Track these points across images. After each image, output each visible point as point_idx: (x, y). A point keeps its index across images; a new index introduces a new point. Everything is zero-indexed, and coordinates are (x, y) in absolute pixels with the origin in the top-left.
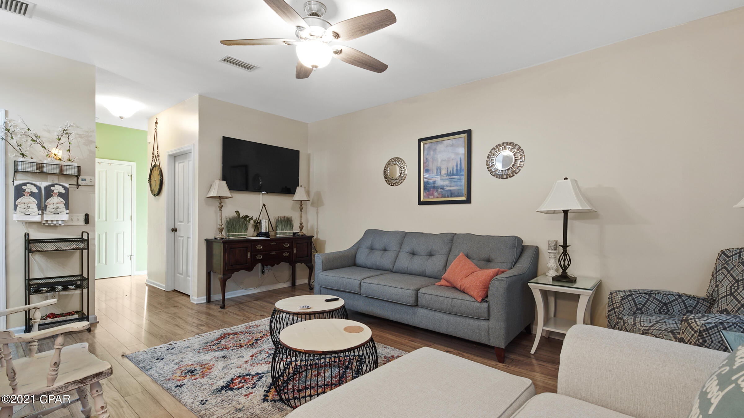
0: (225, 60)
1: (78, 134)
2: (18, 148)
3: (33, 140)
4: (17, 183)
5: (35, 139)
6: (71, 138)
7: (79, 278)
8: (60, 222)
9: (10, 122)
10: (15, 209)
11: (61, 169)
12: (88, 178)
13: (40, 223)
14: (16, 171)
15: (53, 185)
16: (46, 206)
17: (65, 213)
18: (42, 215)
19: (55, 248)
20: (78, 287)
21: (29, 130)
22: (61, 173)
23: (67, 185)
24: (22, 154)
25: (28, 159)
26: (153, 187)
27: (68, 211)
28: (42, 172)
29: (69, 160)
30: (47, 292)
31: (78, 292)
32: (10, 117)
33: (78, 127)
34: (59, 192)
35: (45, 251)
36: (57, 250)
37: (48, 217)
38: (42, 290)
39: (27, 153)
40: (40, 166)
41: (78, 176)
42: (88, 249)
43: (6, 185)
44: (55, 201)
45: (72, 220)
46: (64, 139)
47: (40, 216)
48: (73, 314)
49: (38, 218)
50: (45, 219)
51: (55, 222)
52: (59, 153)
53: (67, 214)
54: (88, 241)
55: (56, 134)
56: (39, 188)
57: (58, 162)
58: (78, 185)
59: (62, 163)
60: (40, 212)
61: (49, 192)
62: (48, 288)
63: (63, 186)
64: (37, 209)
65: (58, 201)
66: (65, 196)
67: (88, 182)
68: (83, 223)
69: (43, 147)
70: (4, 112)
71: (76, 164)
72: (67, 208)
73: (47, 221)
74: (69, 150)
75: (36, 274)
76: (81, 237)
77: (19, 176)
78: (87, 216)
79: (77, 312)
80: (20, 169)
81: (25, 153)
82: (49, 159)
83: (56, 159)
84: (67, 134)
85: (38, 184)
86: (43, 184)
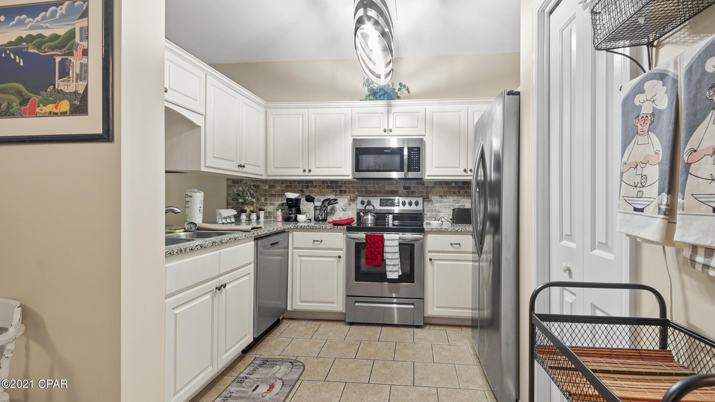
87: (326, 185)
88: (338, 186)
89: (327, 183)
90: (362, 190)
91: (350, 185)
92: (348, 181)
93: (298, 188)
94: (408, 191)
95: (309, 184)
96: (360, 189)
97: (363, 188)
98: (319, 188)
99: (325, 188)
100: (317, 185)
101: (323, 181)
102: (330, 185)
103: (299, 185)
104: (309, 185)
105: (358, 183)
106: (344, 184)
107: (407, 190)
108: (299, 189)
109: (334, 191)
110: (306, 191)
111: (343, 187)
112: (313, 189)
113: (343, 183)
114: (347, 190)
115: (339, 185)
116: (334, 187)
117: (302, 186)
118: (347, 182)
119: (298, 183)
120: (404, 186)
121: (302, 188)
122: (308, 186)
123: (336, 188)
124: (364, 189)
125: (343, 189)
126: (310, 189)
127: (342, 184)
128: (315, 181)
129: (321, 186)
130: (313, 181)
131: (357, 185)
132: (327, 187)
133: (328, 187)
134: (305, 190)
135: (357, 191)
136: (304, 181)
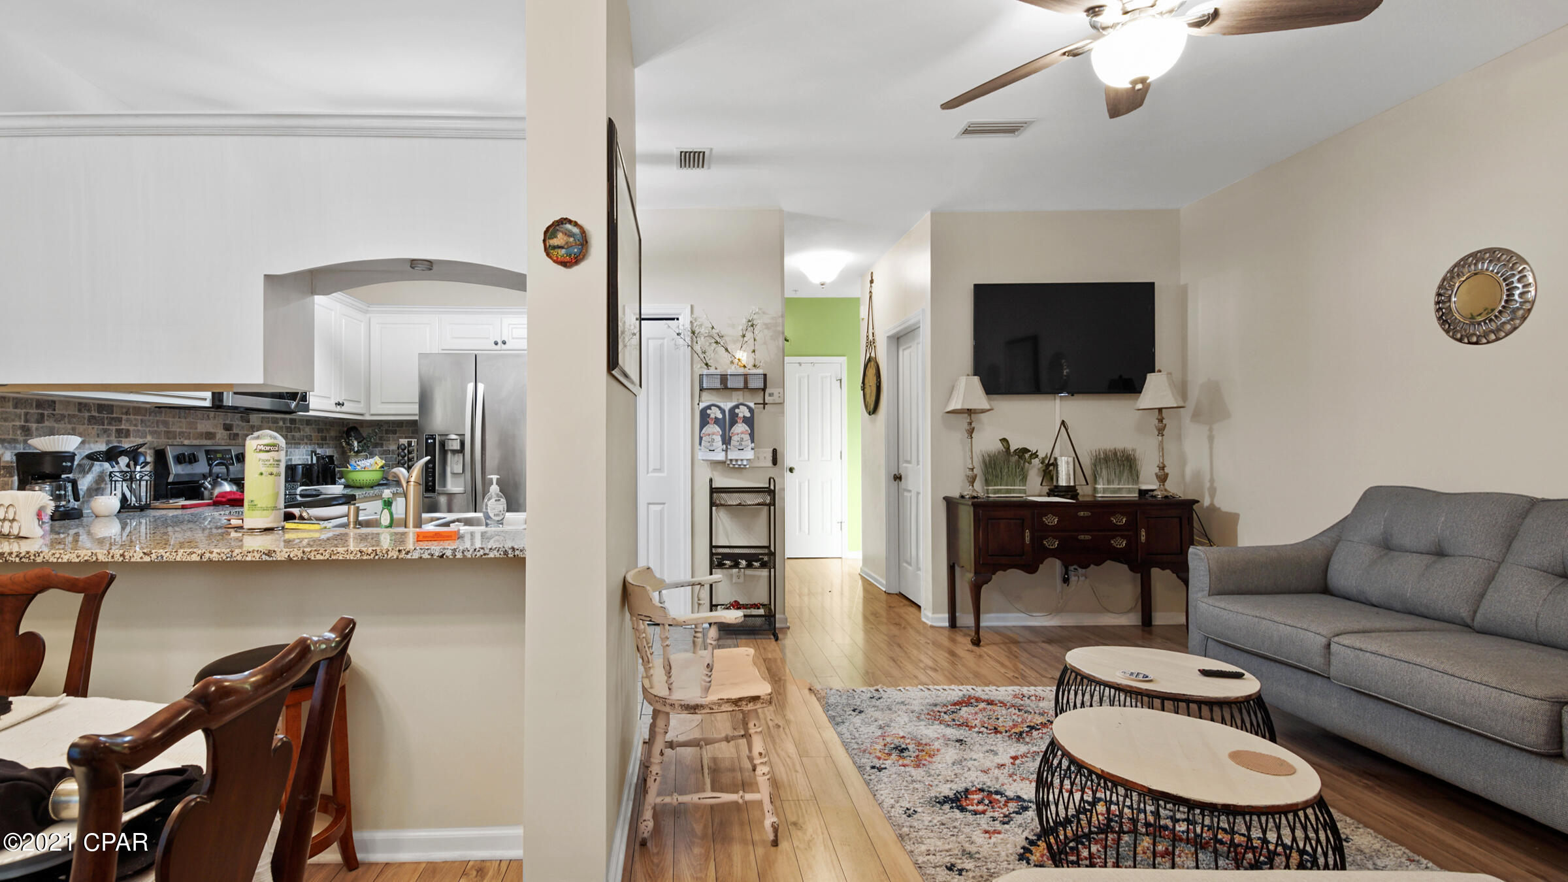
0: (966, 132)
1: (766, 324)
2: (702, 356)
3: (717, 342)
4: (702, 405)
5: (719, 340)
6: (756, 332)
7: (766, 551)
8: (745, 463)
9: (696, 321)
10: (700, 444)
11: (746, 382)
12: (775, 391)
13: (724, 462)
14: (701, 390)
15: (737, 407)
16: (730, 438)
17: (750, 448)
18: (726, 451)
19: (738, 502)
20: (764, 565)
21: (713, 328)
22: (746, 387)
23: (752, 405)
24: (707, 364)
25: (712, 371)
26: (868, 399)
27: (753, 445)
28: (726, 388)
29: (755, 366)
30: (731, 567)
31: (764, 573)
32: (696, 314)
33: (764, 313)
34: (744, 417)
35: (730, 505)
36: (740, 505)
37: (733, 455)
38: (725, 564)
39: (711, 361)
40: (724, 378)
41: (764, 390)
42: (774, 505)
43: (692, 409)
44: (740, 428)
45: (758, 458)
46: (749, 335)
47: (724, 453)
48: (759, 608)
49: (720, 456)
50: (729, 458)
51: (739, 463)
52: (743, 356)
53: (752, 449)
54: (774, 491)
55: (741, 328)
56: (723, 412)
57: (741, 371)
58: (764, 404)
59: (746, 371)
60: (724, 446)
61: (733, 418)
62: (731, 561)
63: (748, 407)
64: (721, 443)
65: (743, 429)
66: (749, 421)
67: (775, 399)
68: (770, 464)
69: (727, 350)
70: (690, 307)
71: (760, 371)
72: (753, 441)
73: (731, 460)
74: (754, 351)
75: (720, 540)
76: (768, 486)
77: (705, 395)
78: (775, 452)
79: (763, 605)
80: (705, 386)
81: (708, 362)
82: (733, 367)
83: (740, 366)
84: (752, 326)
85: (722, 405)
86: (727, 406)
87: (87, 415)
88: (113, 418)
89: (89, 411)
90: (159, 430)
91: (136, 417)
92: (134, 408)
93: (13, 420)
94: (230, 434)
95: (44, 409)
96: (155, 429)
97: (161, 426)
98: (70, 423)
99: (84, 424)
100: (66, 413)
101: (80, 404)
102: (97, 415)
103: (18, 411)
104: (46, 413)
105: (153, 414)
106: (127, 413)
107: (228, 432)
108: (18, 423)
109: (105, 431)
110: (37, 429)
111: (123, 422)
112: (56, 425)
113: (124, 410)
114: (132, 428)
115: (114, 415)
116: (106, 422)
117: (26, 414)
118: (131, 410)
119: (16, 407)
120: (224, 424)
121: (26, 421)
122: (42, 415)
123: (110, 424)
124: (162, 428)
125: (123, 427)
126: (47, 423)
127: (122, 414)
128: (61, 402)
129: (74, 416)
130: (54, 402)
131: (151, 418)
132: (89, 421)
133: (92, 420)
134: (34, 426)
135: (151, 433)
136: (32, 400)
